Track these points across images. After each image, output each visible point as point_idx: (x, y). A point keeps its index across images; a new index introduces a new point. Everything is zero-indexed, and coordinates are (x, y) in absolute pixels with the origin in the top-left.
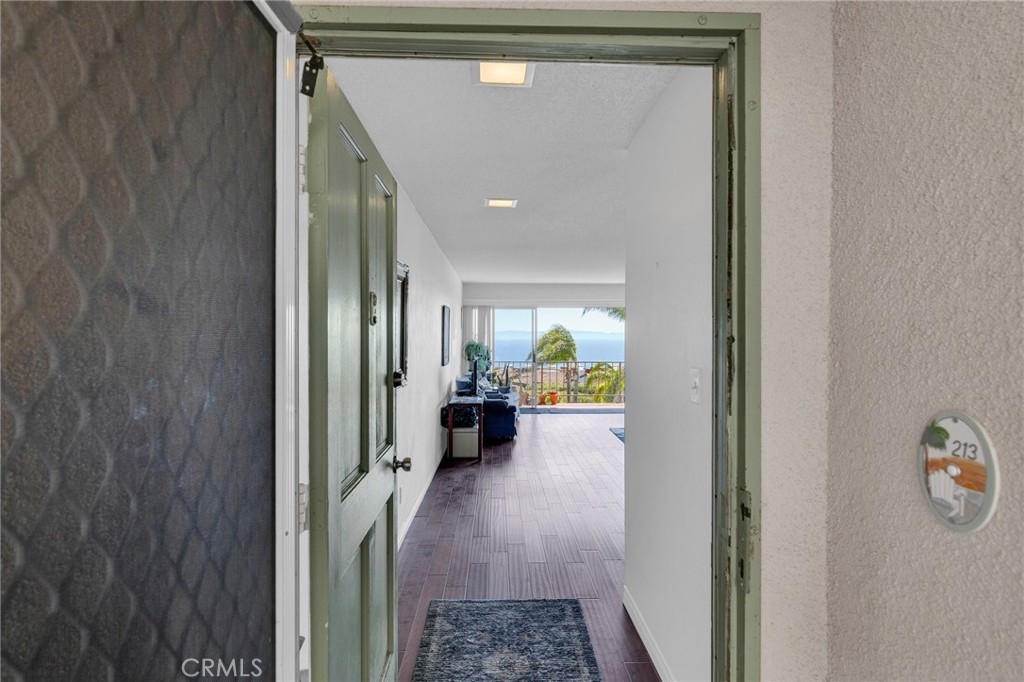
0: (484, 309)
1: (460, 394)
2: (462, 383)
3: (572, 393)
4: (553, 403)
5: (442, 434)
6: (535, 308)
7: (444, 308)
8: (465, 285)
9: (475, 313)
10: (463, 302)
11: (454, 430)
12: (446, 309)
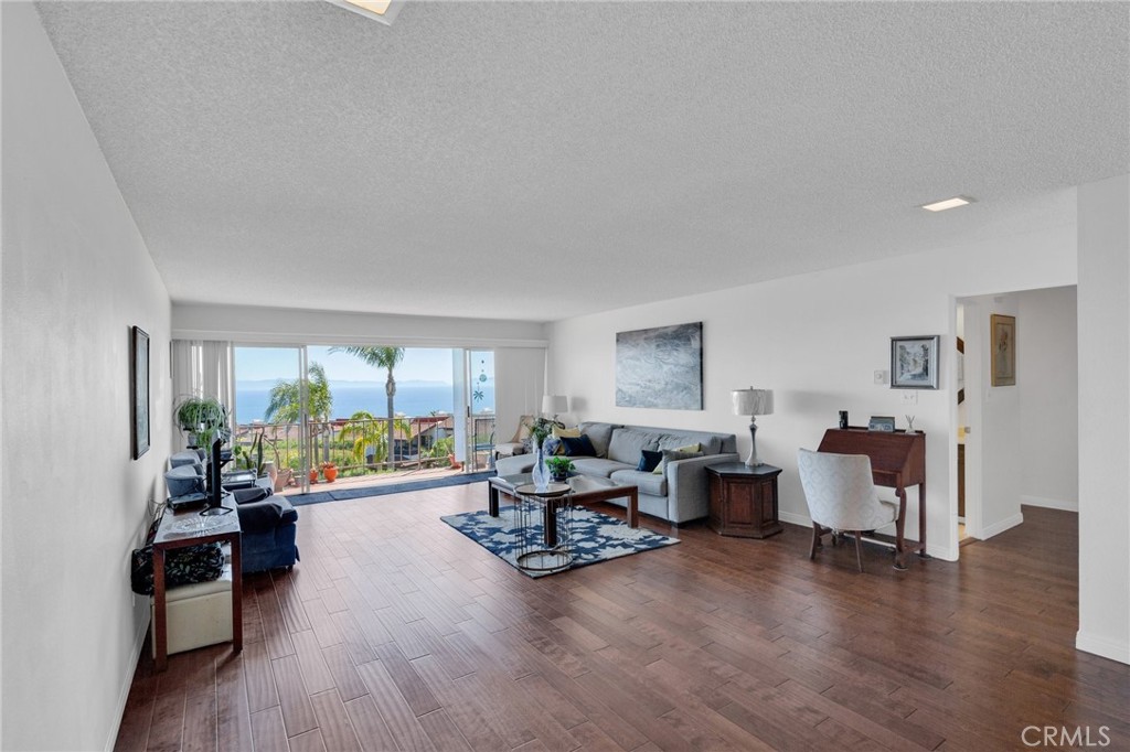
0: (215, 347)
1: (180, 510)
2: (181, 481)
3: (320, 452)
4: (330, 480)
5: (137, 612)
6: (304, 346)
7: (134, 332)
8: (176, 305)
9: (198, 355)
10: (172, 333)
11: (170, 595)
12: (139, 335)
